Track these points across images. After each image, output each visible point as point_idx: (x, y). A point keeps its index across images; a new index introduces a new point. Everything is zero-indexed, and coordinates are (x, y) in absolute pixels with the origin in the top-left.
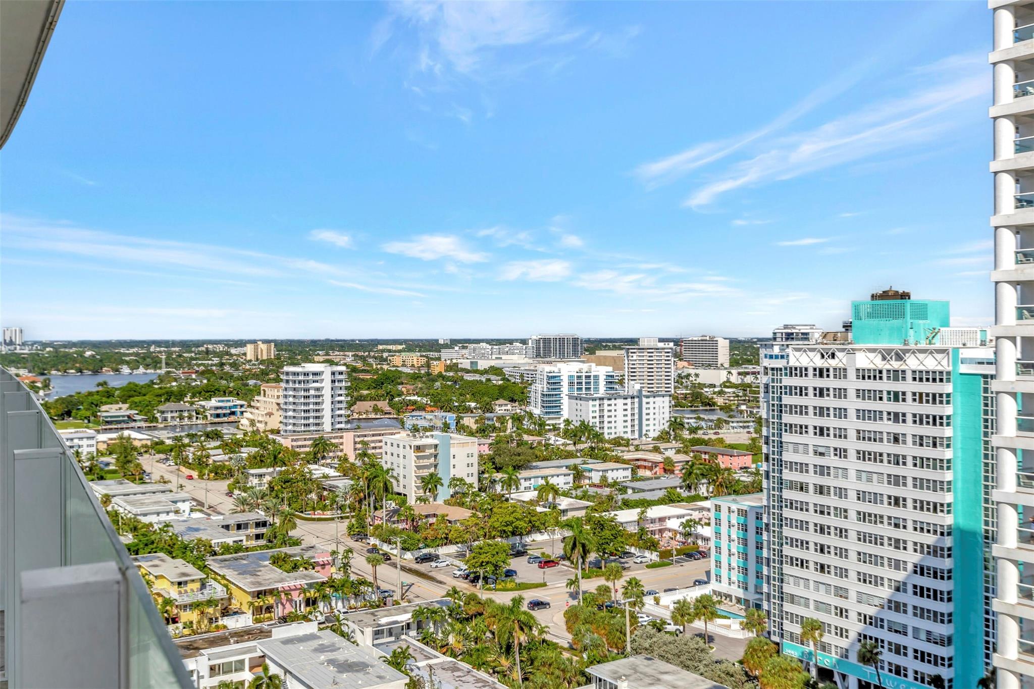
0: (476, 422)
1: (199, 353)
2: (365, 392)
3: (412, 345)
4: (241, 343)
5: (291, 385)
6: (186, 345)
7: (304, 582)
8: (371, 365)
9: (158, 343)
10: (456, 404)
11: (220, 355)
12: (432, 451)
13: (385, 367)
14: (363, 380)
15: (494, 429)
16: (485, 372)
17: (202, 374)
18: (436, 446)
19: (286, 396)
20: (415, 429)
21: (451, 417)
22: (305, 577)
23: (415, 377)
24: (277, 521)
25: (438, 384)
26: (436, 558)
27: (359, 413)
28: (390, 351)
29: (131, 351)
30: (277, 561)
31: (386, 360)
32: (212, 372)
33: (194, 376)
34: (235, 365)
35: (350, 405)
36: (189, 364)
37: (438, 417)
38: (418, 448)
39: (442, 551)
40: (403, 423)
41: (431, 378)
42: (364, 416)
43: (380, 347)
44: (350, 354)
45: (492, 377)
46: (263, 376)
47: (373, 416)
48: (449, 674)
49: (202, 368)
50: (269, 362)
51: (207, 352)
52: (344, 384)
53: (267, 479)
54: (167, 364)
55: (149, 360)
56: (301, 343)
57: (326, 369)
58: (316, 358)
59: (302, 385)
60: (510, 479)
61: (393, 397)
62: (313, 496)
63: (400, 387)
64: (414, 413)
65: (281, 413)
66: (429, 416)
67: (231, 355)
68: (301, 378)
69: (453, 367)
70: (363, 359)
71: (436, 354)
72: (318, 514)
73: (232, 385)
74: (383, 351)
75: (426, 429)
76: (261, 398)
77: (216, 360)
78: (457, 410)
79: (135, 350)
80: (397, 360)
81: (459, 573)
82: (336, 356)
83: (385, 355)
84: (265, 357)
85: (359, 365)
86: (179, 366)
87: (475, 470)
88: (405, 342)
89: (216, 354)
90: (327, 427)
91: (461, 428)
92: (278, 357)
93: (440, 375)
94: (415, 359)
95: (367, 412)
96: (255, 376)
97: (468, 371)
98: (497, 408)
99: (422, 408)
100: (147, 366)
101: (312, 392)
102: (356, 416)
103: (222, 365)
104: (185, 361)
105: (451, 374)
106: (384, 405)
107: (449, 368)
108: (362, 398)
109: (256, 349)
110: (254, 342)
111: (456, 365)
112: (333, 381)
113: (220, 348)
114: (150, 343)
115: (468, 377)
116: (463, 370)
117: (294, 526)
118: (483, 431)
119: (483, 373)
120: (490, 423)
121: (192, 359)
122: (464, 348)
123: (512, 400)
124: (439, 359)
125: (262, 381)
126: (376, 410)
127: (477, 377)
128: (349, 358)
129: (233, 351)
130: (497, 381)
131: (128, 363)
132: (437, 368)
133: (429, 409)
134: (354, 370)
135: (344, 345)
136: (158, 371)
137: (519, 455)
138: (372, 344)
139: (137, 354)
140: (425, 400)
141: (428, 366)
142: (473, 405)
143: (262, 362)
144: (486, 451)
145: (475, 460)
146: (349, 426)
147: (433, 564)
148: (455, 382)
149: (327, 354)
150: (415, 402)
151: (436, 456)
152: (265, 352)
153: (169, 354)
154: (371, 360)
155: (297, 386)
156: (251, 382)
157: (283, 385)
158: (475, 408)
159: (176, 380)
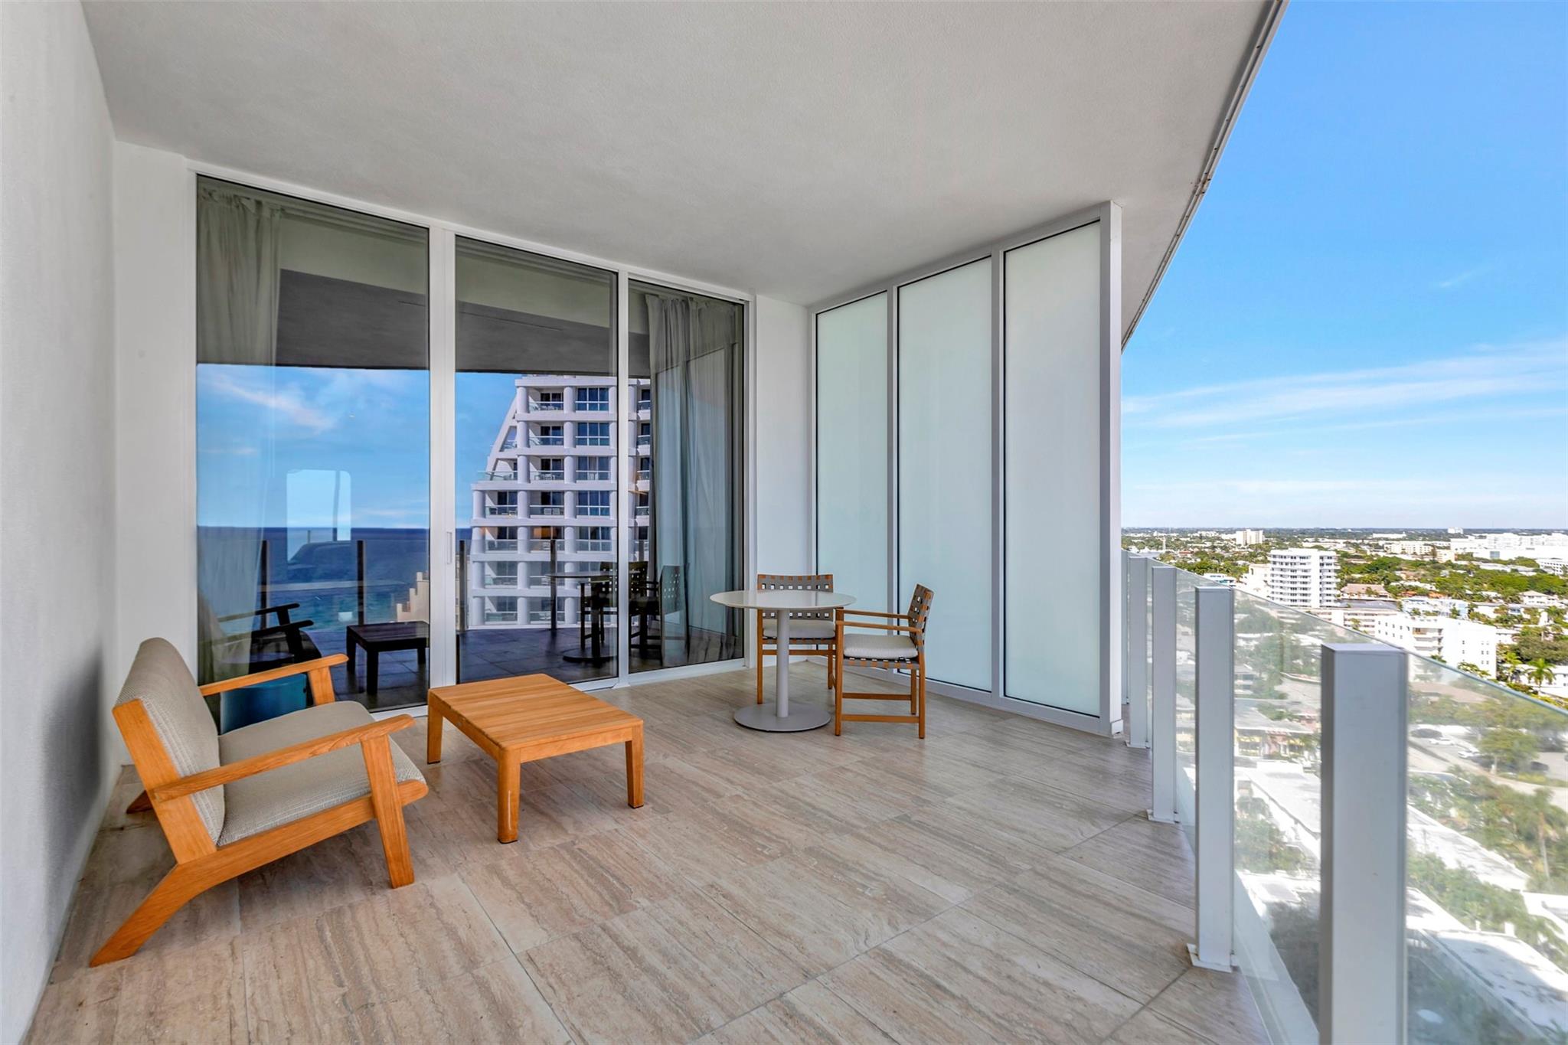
0: (1496, 611)
1: (1194, 538)
2: (1358, 576)
3: (1412, 535)
4: (1232, 531)
5: (1278, 566)
6: (1183, 532)
7: (1288, 731)
8: (1365, 552)
9: (1160, 530)
10: (1468, 592)
11: (1212, 540)
12: (1436, 634)
13: (1382, 554)
14: (1355, 564)
15: (1521, 620)
16: (1511, 562)
17: (1197, 554)
18: (1440, 631)
19: (1273, 575)
20: (1416, 612)
21: (1462, 605)
22: (1289, 727)
23: (1418, 565)
24: (1265, 676)
25: (1445, 572)
26: (1436, 735)
27: (1351, 594)
28: (1387, 539)
29: (1139, 535)
30: (1263, 709)
31: (1382, 547)
32: (1206, 553)
33: (1189, 556)
34: (1225, 548)
35: (1340, 586)
36: (1185, 547)
37: (1445, 603)
38: (1418, 630)
39: (1443, 729)
40: (1400, 607)
41: (1436, 566)
42: (1356, 597)
43: (1375, 536)
44: (1341, 541)
45: (1520, 568)
46: (1252, 557)
47: (1366, 597)
48: (1449, 844)
49: (1196, 550)
50: (1258, 546)
51: (1201, 537)
52: (1333, 567)
53: (1255, 643)
54: (1167, 546)
55: (1152, 543)
56: (1291, 531)
57: (1315, 554)
58: (1305, 544)
59: (1289, 567)
60: (1540, 672)
61: (1389, 583)
62: (1300, 662)
63: (1398, 573)
64: (1414, 598)
65: (1268, 588)
66: (1433, 601)
67: (1222, 540)
68: (1289, 560)
69: (1468, 557)
70: (1356, 546)
71: (1445, 544)
72: (1303, 677)
73: (1222, 564)
74: (1379, 539)
75: (1428, 613)
76: (1249, 575)
77: (1209, 544)
78: (1471, 598)
79: (1141, 535)
80: (1396, 548)
81: (1467, 755)
82: (1326, 542)
83: (1381, 543)
84: (1254, 542)
85: (1352, 551)
86: (1177, 547)
87: (1492, 659)
88: (1406, 531)
89: (1208, 539)
90: (1314, 602)
91: (1473, 615)
92: (1266, 543)
93: (1449, 564)
94: (1419, 547)
95: (1359, 594)
96: (1244, 558)
97: (1486, 561)
98: (1526, 600)
99: (1426, 594)
100: (1151, 547)
101: (1299, 573)
102: (1346, 596)
103: (1214, 547)
104: (1182, 543)
105: (1464, 563)
106: (1379, 588)
107: (1459, 557)
108: (1352, 581)
109: (1245, 536)
110: (1244, 530)
111: (1471, 554)
112: (1322, 565)
113: (1212, 534)
114: (1153, 530)
115: (1484, 566)
116: (1478, 559)
117: (1280, 682)
118: (1504, 621)
119: (1506, 563)
120: (1516, 614)
121: (1188, 542)
122: (1481, 537)
123: (1549, 593)
124: (1448, 548)
125: (1251, 561)
126: (1369, 592)
127: (1499, 567)
128: (1340, 545)
129: (1224, 536)
130: (1527, 572)
131: (1136, 544)
132: (1444, 556)
133: (1434, 595)
134: (1346, 555)
135: (1334, 534)
136: (1160, 551)
137: (1556, 649)
138: (1366, 533)
139: (1143, 538)
140: (1428, 587)
141: (1434, 554)
142: (1493, 594)
143: (1251, 546)
144: (1508, 641)
145: (1493, 650)
146: (1338, 604)
147: (1433, 741)
148: (1469, 572)
149: (1317, 541)
150: (1416, 588)
151: (1440, 640)
152: (1255, 538)
153: (1169, 539)
154: (1365, 548)
155: (1284, 566)
156: (1240, 562)
157: (1270, 565)
158: (1495, 598)
159: (1174, 558)
